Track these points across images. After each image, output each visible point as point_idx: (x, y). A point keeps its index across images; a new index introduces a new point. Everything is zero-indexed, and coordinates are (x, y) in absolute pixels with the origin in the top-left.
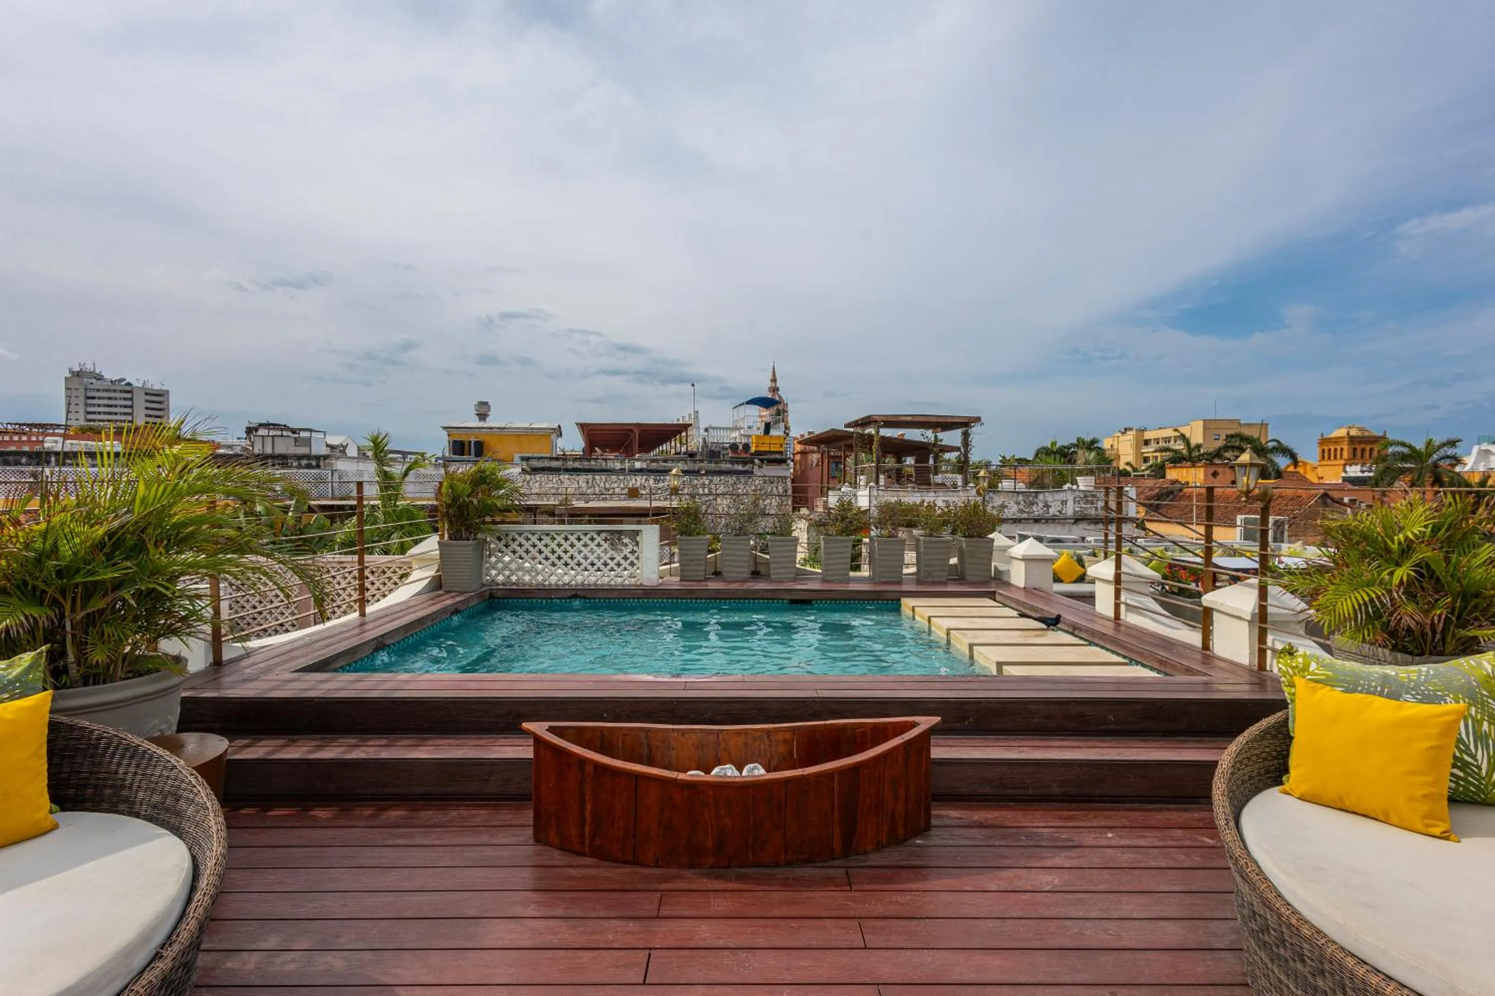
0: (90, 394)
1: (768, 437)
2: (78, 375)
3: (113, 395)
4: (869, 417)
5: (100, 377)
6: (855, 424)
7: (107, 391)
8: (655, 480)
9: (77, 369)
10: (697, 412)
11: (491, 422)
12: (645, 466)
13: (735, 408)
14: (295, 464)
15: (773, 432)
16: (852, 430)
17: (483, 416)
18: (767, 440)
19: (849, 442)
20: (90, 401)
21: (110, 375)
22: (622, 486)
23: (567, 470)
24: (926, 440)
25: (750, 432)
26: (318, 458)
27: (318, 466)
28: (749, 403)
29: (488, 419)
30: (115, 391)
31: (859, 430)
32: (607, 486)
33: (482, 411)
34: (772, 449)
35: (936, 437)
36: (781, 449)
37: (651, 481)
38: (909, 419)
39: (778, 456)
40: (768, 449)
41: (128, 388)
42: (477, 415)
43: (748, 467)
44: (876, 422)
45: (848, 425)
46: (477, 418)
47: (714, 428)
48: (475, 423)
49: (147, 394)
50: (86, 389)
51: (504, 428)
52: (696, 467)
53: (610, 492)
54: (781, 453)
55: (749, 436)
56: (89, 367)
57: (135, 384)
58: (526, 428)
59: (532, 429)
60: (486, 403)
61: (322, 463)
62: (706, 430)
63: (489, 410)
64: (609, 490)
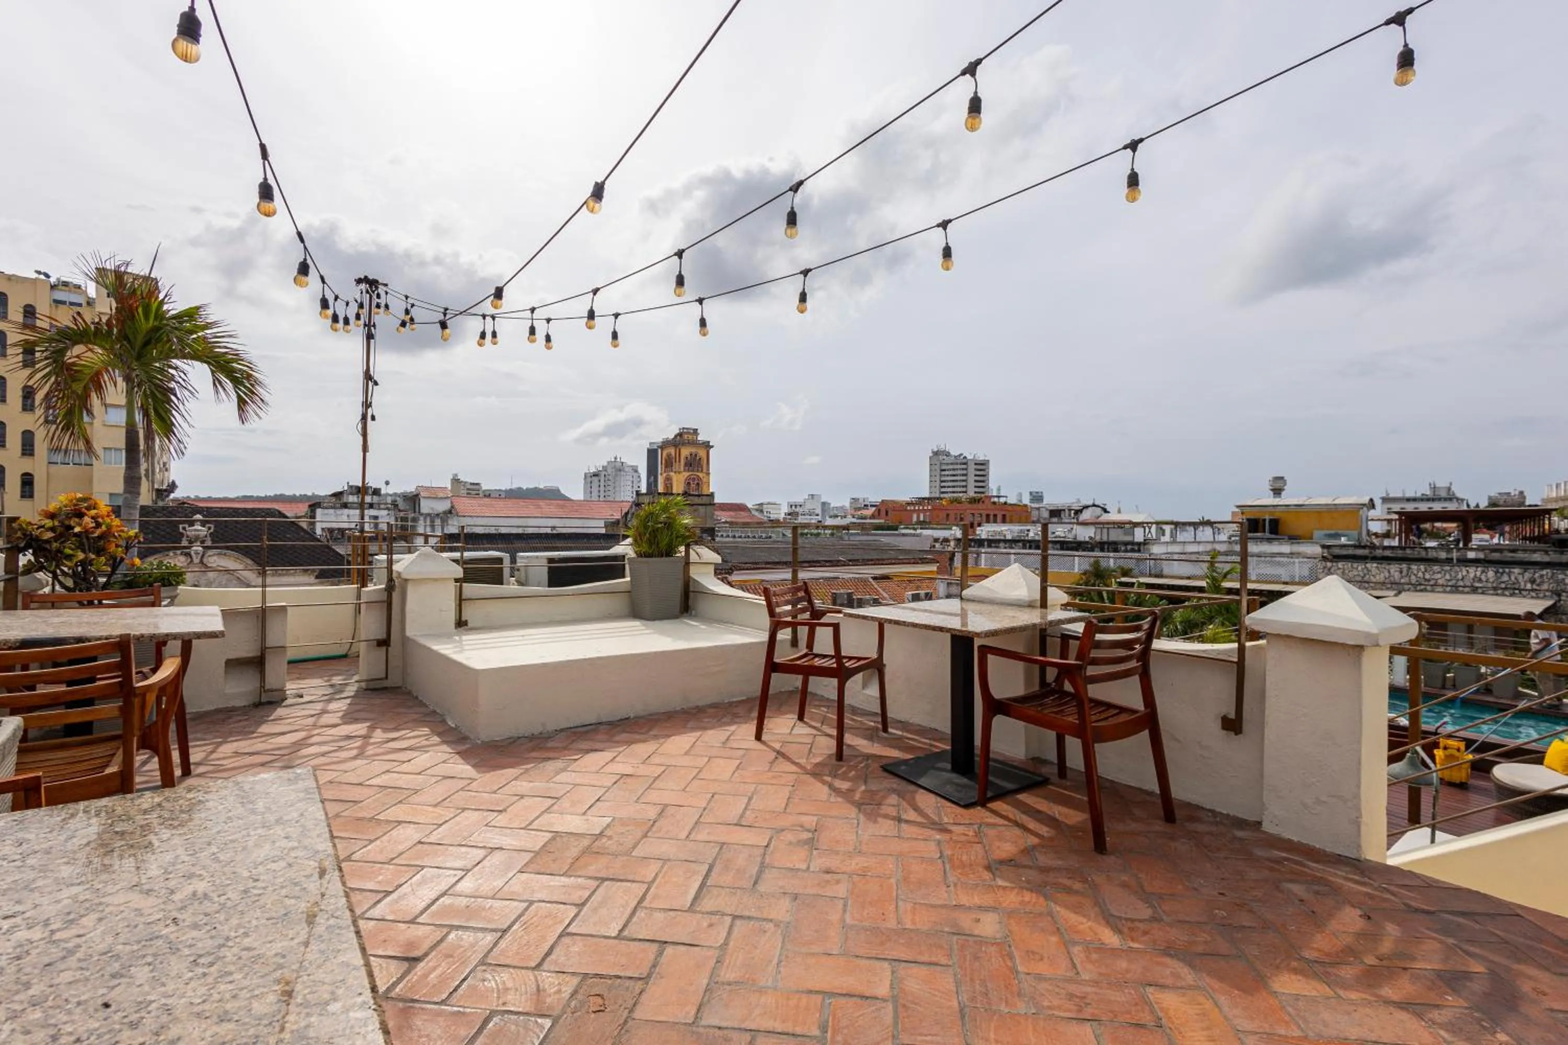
0: (944, 467)
2: (936, 453)
3: (956, 467)
5: (948, 454)
7: (952, 464)
8: (1496, 572)
9: (936, 450)
11: (1287, 499)
12: (1481, 556)
14: (1123, 548)
17: (1277, 492)
20: (943, 473)
21: (954, 452)
22: (1448, 577)
23: (1374, 559)
26: (1139, 544)
27: (1139, 551)
29: (1283, 493)
30: (957, 464)
32: (1427, 576)
33: (1278, 485)
37: (1491, 574)
41: (965, 461)
42: (1272, 490)
46: (1272, 493)
48: (1269, 500)
49: (976, 464)
50: (941, 464)
51: (1298, 505)
53: (1432, 582)
56: (942, 448)
57: (969, 457)
58: (1325, 505)
59: (1332, 505)
60: (1282, 478)
61: (1142, 548)
63: (1285, 484)
64: (1429, 580)
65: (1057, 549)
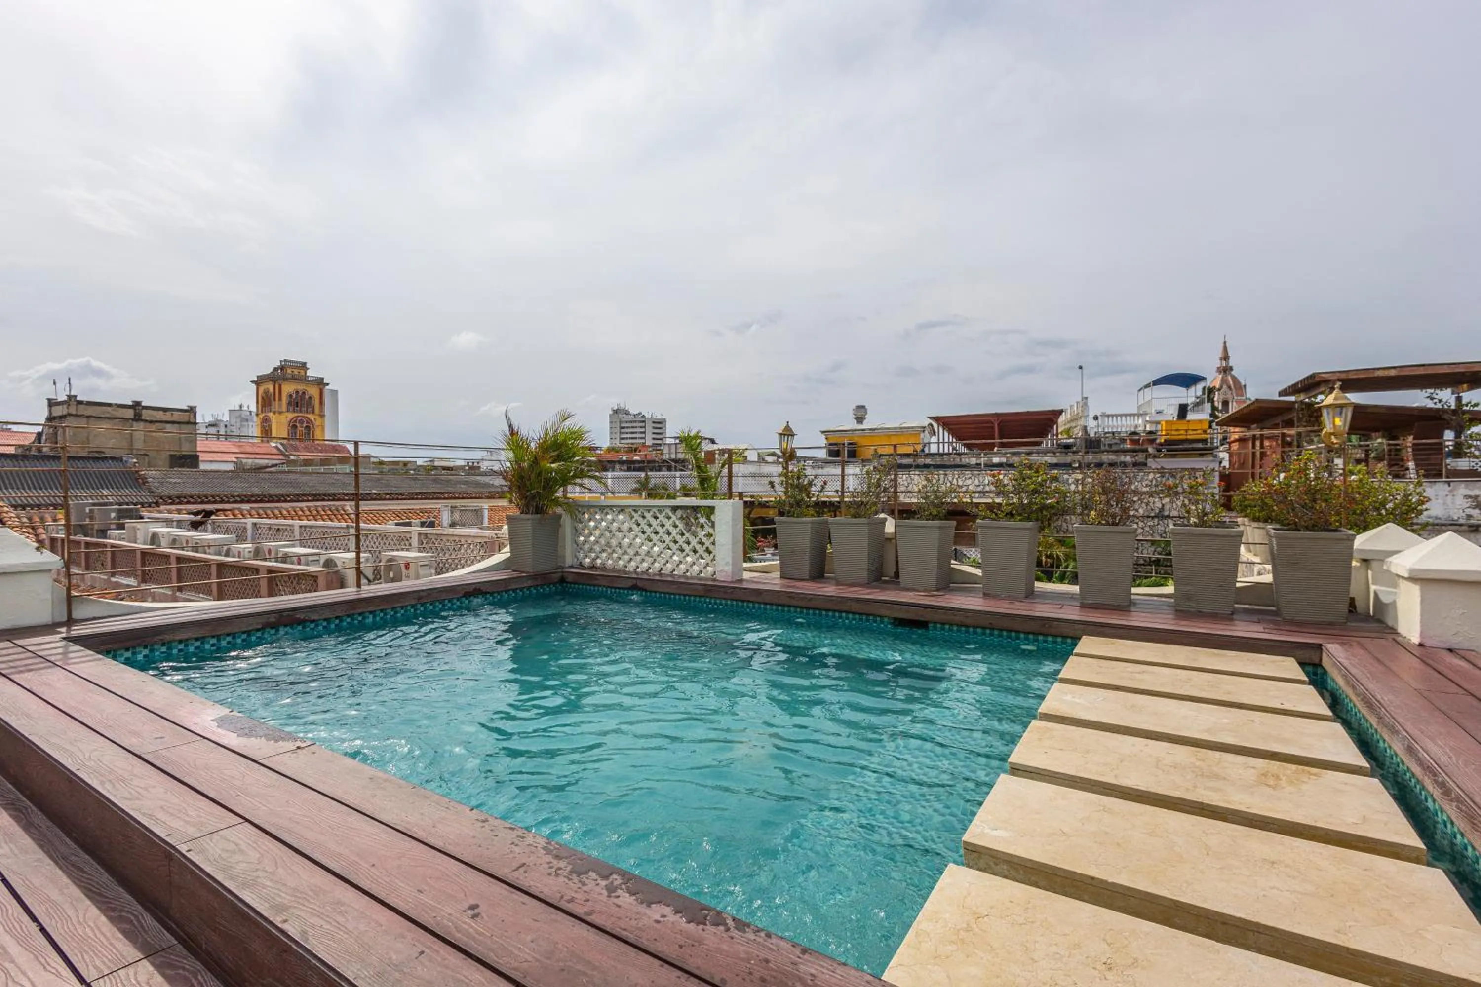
0: (623, 425)
1: (1184, 422)
2: (616, 412)
3: (635, 425)
4: (1312, 376)
5: (627, 413)
6: (1294, 389)
7: (631, 422)
9: (615, 408)
10: (1086, 398)
11: (866, 425)
12: (1004, 460)
13: (1140, 390)
15: (1190, 416)
16: (1292, 399)
17: (860, 420)
18: (1182, 426)
19: (1287, 417)
20: (623, 431)
21: (634, 411)
22: (977, 482)
23: (918, 467)
24: (1439, 406)
25: (1158, 418)
28: (1156, 383)
29: (865, 422)
30: (635, 422)
31: (1302, 397)
32: (960, 483)
33: (859, 414)
34: (1189, 437)
35: (1459, 399)
36: (1203, 436)
38: (1393, 373)
39: (1200, 445)
40: (1184, 437)
41: (643, 419)
42: (856, 418)
43: (1140, 457)
44: (1326, 381)
45: (1283, 393)
46: (855, 421)
47: (1108, 416)
48: (852, 425)
49: (654, 423)
50: (620, 422)
51: (875, 429)
52: (1068, 459)
53: (964, 489)
54: (1205, 441)
55: (1158, 423)
56: (622, 406)
57: (648, 416)
58: (895, 428)
59: (901, 428)
60: (863, 407)
62: (1096, 418)
63: (866, 413)
64: (961, 487)
65: (624, 471)
